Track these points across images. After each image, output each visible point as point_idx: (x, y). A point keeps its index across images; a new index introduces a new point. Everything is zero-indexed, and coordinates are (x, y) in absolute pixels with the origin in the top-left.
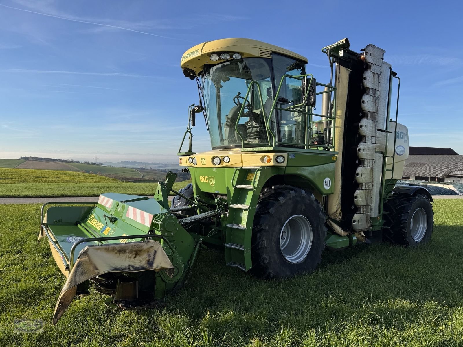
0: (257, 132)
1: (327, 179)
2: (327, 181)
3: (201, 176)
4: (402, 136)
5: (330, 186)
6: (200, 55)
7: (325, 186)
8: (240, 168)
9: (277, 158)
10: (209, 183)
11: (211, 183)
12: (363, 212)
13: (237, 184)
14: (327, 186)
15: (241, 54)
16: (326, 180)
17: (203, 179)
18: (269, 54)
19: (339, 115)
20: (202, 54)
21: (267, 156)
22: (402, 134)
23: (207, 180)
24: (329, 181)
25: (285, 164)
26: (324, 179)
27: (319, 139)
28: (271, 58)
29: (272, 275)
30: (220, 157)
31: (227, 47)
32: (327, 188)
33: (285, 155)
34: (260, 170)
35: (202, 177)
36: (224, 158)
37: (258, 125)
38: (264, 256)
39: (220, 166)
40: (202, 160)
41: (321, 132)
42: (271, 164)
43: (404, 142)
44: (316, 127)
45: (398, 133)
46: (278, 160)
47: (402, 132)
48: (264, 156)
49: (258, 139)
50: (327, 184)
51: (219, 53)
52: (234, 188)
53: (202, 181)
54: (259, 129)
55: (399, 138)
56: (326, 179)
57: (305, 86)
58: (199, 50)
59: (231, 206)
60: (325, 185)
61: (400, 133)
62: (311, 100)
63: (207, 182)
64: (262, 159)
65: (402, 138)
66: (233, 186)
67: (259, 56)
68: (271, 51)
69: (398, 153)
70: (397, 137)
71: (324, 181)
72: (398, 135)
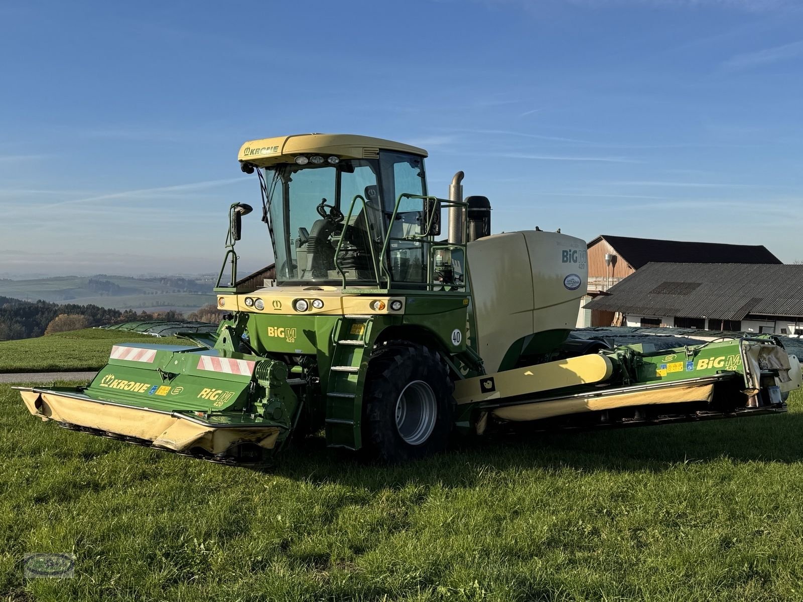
0: (353, 257)
1: (456, 331)
2: (456, 334)
3: (269, 328)
4: (576, 257)
5: (460, 341)
6: (280, 154)
7: (453, 341)
8: (342, 317)
9: (392, 303)
10: (285, 338)
11: (289, 338)
13: (340, 339)
15: (338, 156)
16: (454, 333)
17: (274, 332)
18: (375, 153)
20: (283, 153)
21: (379, 301)
22: (575, 255)
23: (283, 333)
24: (458, 334)
25: (402, 312)
26: (453, 330)
27: (445, 274)
28: (378, 158)
30: (307, 300)
31: (319, 148)
32: (456, 344)
33: (403, 299)
34: (372, 321)
35: (272, 328)
36: (314, 301)
37: (355, 248)
38: (377, 433)
39: (307, 312)
40: (275, 303)
41: (447, 263)
42: (385, 311)
43: (579, 267)
44: (441, 257)
45: (569, 253)
46: (394, 307)
47: (575, 252)
48: (375, 301)
49: (354, 268)
50: (456, 338)
51: (307, 155)
52: (335, 344)
53: (273, 335)
54: (357, 254)
55: (570, 262)
57: (427, 211)
58: (278, 147)
59: (332, 368)
61: (571, 253)
62: (434, 229)
63: (283, 336)
64: (372, 305)
65: (575, 261)
67: (363, 158)
68: (378, 149)
69: (569, 286)
70: (566, 261)
71: (452, 333)
72: (568, 257)
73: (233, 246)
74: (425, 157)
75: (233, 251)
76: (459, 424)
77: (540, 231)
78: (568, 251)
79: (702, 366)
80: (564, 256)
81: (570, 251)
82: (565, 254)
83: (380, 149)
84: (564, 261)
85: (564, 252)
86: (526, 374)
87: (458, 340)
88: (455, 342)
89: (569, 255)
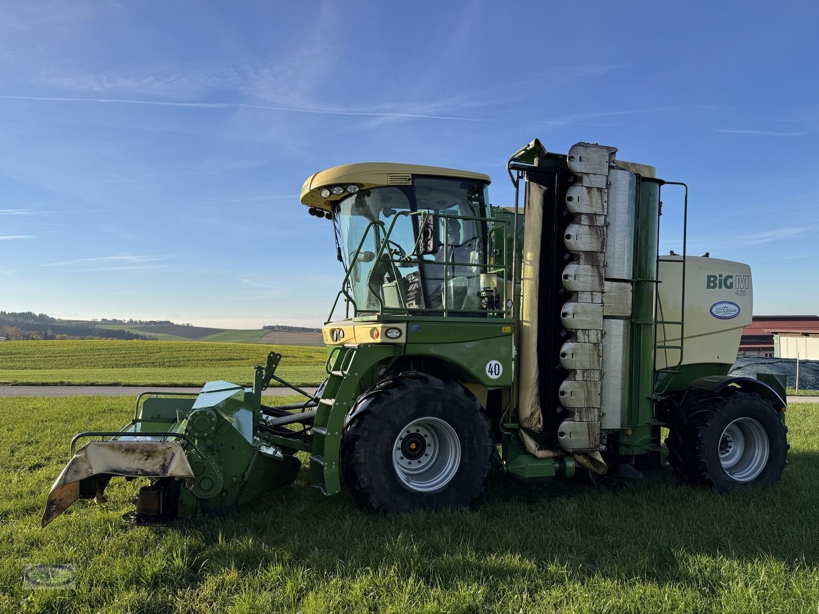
1: (493, 362)
2: (493, 366)
5: (500, 375)
6: (308, 191)
7: (489, 374)
8: (341, 346)
9: (388, 331)
12: (580, 418)
13: (333, 371)
14: (494, 373)
15: (360, 185)
16: (491, 365)
18: (406, 179)
19: (529, 259)
20: (311, 189)
21: (376, 328)
22: (729, 281)
24: (497, 366)
25: (402, 340)
26: (488, 362)
27: (489, 300)
28: (411, 184)
29: (375, 506)
30: (337, 330)
31: (337, 178)
32: (494, 377)
33: (403, 326)
34: (356, 350)
36: (340, 331)
38: (362, 476)
42: (379, 340)
43: (737, 294)
45: (718, 278)
46: (389, 335)
47: (729, 277)
50: (493, 370)
51: (329, 187)
52: (329, 375)
55: (721, 288)
56: (490, 363)
58: (309, 184)
60: (489, 372)
61: (723, 278)
62: (429, 246)
64: (372, 333)
65: (730, 287)
66: (329, 373)
67: (389, 184)
68: (410, 175)
69: (720, 315)
70: (714, 287)
71: (486, 364)
72: (717, 282)
74: (488, 183)
77: (675, 255)
78: (718, 276)
80: (709, 282)
81: (721, 276)
82: (712, 279)
83: (413, 175)
84: (709, 287)
85: (709, 277)
87: (497, 373)
88: (492, 374)
89: (718, 280)
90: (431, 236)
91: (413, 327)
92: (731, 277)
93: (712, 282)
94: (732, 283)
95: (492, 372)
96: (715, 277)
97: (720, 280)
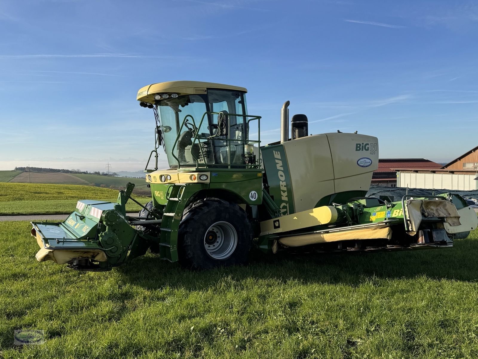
1: (253, 192)
2: (253, 194)
5: (256, 199)
6: (146, 95)
7: (251, 198)
8: (173, 185)
9: (200, 176)
10: (160, 197)
11: (162, 197)
13: (170, 198)
14: (253, 198)
15: (178, 94)
16: (252, 193)
17: (157, 193)
18: (204, 90)
20: (148, 94)
22: (367, 146)
24: (255, 194)
25: (208, 181)
26: (250, 192)
27: (249, 159)
28: (206, 93)
29: (196, 267)
30: (165, 175)
31: (166, 89)
32: (253, 200)
33: (208, 174)
34: (185, 186)
35: (156, 191)
38: (189, 252)
39: (165, 182)
40: (154, 178)
41: (250, 152)
42: (196, 181)
43: (371, 154)
44: (246, 149)
45: (362, 145)
46: (201, 178)
48: (193, 175)
50: (253, 196)
51: (160, 94)
52: (168, 200)
53: (157, 195)
55: (362, 150)
56: (252, 192)
58: (145, 91)
59: (165, 214)
60: (251, 197)
61: (364, 145)
64: (191, 178)
65: (367, 150)
66: (168, 199)
67: (195, 94)
68: (206, 89)
69: (362, 165)
70: (359, 150)
71: (250, 193)
72: (361, 147)
73: (156, 148)
74: (246, 92)
75: (156, 151)
76: (261, 247)
77: (340, 132)
78: (361, 144)
79: (396, 214)
80: (357, 147)
81: (363, 144)
82: (358, 146)
83: (207, 88)
84: (357, 150)
85: (357, 144)
86: (294, 218)
87: (255, 198)
88: (252, 198)
89: (361, 146)
90: (225, 127)
91: (214, 174)
92: (368, 144)
93: (358, 147)
94: (368, 148)
95: (252, 197)
96: (360, 145)
97: (363, 146)
